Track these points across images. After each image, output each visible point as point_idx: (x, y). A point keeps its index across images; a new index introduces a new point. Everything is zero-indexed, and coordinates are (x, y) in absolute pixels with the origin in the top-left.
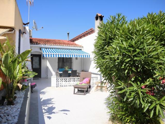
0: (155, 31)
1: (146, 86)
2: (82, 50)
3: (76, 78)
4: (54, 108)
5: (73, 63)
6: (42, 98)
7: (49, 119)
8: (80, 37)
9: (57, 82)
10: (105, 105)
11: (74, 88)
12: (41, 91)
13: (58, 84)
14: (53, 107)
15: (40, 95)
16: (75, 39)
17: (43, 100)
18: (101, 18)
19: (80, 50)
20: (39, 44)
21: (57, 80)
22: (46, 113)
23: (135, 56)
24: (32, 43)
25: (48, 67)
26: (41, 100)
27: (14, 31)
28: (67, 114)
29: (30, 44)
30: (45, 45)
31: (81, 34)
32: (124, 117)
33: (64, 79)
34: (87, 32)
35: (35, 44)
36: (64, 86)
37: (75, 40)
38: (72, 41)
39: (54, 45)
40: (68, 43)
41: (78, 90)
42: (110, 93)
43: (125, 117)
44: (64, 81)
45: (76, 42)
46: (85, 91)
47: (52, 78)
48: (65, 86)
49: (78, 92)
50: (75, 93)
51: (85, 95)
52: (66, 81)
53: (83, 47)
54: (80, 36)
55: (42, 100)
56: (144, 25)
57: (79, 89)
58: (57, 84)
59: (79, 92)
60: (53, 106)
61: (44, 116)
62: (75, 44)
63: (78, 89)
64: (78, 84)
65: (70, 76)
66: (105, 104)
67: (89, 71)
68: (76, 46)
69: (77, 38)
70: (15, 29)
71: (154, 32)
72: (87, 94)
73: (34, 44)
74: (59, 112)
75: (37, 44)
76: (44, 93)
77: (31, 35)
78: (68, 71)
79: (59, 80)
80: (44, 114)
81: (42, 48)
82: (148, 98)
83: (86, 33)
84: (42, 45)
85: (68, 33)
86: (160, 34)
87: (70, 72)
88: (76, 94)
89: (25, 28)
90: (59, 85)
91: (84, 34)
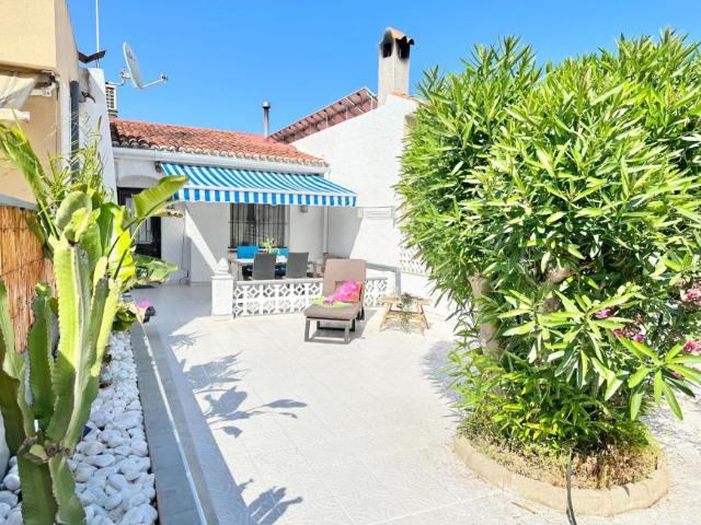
0: (647, 108)
1: (612, 311)
2: (326, 177)
3: (307, 281)
4: (242, 396)
5: (288, 224)
6: (184, 361)
7: (233, 436)
8: (312, 125)
9: (234, 298)
10: (429, 378)
11: (304, 318)
12: (175, 334)
13: (241, 304)
14: (237, 391)
15: (174, 348)
16: (291, 131)
17: (193, 368)
18: (405, 48)
19: (317, 175)
20: (150, 144)
21: (235, 288)
22: (212, 414)
23: (583, 203)
24: (120, 142)
25: (189, 240)
26: (182, 367)
27: (54, 85)
28: (294, 416)
29: (113, 146)
30: (177, 150)
31: (318, 114)
32: (518, 421)
33: (261, 287)
34: (343, 107)
35: (135, 144)
36: (261, 312)
37: (293, 135)
38: (278, 141)
39: (212, 154)
40: (266, 145)
41: (319, 328)
42: (458, 334)
43: (524, 421)
44: (261, 294)
45: (299, 145)
46: (347, 331)
47: (214, 283)
48: (265, 312)
49: (317, 334)
50: (310, 336)
51: (347, 343)
52: (269, 294)
53: (327, 166)
54: (312, 121)
55: (186, 369)
56: (620, 87)
57: (321, 321)
58: (234, 305)
59: (324, 333)
60: (234, 388)
61: (212, 427)
62: (297, 154)
63: (318, 323)
64: (320, 303)
65: (284, 274)
66: (426, 377)
67: (352, 257)
68: (300, 160)
69: (300, 126)
70: (57, 79)
71: (645, 111)
72: (356, 341)
73: (130, 146)
74: (264, 409)
75: (143, 148)
76: (186, 340)
77: (115, 108)
78: (274, 256)
79: (242, 290)
80: (209, 421)
81: (164, 163)
82: (618, 352)
83: (339, 108)
84: (162, 149)
85: (266, 105)
86: (667, 119)
87: (282, 259)
88: (311, 340)
89: (87, 75)
90: (245, 308)
91: (331, 111)
